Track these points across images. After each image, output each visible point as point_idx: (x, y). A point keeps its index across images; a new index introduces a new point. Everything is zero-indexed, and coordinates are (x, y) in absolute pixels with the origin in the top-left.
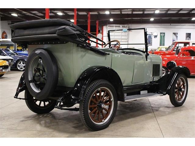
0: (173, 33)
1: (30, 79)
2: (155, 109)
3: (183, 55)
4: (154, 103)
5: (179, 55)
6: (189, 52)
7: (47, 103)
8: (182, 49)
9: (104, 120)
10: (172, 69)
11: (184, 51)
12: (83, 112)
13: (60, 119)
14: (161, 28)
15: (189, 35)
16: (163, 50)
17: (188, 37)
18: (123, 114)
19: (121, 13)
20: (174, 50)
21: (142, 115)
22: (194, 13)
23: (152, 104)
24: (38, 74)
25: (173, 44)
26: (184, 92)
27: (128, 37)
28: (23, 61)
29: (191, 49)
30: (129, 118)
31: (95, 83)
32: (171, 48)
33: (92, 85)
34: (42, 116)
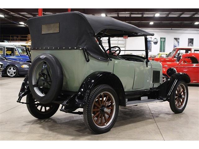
0: (174, 38)
1: (34, 84)
2: (155, 116)
3: (185, 62)
4: (154, 110)
5: (180, 61)
6: (191, 59)
7: (48, 108)
8: (184, 56)
9: (107, 124)
10: (173, 75)
11: (186, 58)
12: (86, 116)
13: (62, 124)
14: (161, 33)
15: (191, 41)
16: (163, 57)
17: (190, 43)
18: (124, 120)
19: (118, 15)
20: (175, 57)
21: (143, 120)
22: (198, 17)
23: (153, 111)
24: (42, 78)
25: (174, 50)
26: (184, 99)
27: (125, 42)
28: (14, 66)
29: (193, 56)
30: (130, 123)
31: (98, 88)
32: (172, 55)
33: (95, 90)
34: (43, 121)
